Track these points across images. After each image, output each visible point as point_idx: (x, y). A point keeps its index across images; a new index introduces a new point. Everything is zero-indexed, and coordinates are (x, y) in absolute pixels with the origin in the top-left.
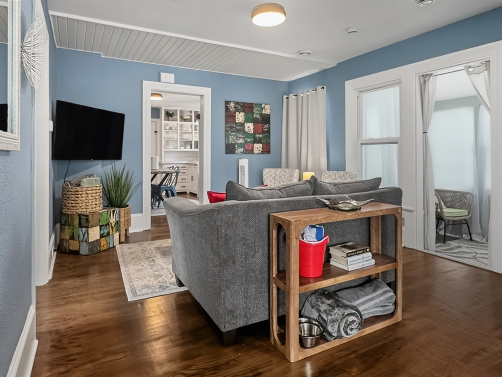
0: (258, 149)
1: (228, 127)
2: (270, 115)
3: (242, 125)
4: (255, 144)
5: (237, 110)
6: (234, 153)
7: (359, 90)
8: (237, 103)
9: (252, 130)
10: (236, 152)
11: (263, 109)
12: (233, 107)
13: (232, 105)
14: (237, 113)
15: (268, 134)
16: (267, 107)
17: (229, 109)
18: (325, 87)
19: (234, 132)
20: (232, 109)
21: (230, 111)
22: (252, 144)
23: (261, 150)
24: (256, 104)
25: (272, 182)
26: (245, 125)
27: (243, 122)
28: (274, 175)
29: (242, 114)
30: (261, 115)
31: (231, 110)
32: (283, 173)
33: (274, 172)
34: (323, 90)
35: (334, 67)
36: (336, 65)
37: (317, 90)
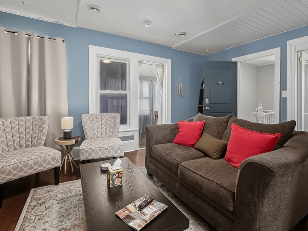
18: (65, 41)
25: (3, 136)
28: (2, 127)
33: (1, 123)
34: (63, 43)
35: (74, 27)
36: (76, 27)
37: (55, 39)
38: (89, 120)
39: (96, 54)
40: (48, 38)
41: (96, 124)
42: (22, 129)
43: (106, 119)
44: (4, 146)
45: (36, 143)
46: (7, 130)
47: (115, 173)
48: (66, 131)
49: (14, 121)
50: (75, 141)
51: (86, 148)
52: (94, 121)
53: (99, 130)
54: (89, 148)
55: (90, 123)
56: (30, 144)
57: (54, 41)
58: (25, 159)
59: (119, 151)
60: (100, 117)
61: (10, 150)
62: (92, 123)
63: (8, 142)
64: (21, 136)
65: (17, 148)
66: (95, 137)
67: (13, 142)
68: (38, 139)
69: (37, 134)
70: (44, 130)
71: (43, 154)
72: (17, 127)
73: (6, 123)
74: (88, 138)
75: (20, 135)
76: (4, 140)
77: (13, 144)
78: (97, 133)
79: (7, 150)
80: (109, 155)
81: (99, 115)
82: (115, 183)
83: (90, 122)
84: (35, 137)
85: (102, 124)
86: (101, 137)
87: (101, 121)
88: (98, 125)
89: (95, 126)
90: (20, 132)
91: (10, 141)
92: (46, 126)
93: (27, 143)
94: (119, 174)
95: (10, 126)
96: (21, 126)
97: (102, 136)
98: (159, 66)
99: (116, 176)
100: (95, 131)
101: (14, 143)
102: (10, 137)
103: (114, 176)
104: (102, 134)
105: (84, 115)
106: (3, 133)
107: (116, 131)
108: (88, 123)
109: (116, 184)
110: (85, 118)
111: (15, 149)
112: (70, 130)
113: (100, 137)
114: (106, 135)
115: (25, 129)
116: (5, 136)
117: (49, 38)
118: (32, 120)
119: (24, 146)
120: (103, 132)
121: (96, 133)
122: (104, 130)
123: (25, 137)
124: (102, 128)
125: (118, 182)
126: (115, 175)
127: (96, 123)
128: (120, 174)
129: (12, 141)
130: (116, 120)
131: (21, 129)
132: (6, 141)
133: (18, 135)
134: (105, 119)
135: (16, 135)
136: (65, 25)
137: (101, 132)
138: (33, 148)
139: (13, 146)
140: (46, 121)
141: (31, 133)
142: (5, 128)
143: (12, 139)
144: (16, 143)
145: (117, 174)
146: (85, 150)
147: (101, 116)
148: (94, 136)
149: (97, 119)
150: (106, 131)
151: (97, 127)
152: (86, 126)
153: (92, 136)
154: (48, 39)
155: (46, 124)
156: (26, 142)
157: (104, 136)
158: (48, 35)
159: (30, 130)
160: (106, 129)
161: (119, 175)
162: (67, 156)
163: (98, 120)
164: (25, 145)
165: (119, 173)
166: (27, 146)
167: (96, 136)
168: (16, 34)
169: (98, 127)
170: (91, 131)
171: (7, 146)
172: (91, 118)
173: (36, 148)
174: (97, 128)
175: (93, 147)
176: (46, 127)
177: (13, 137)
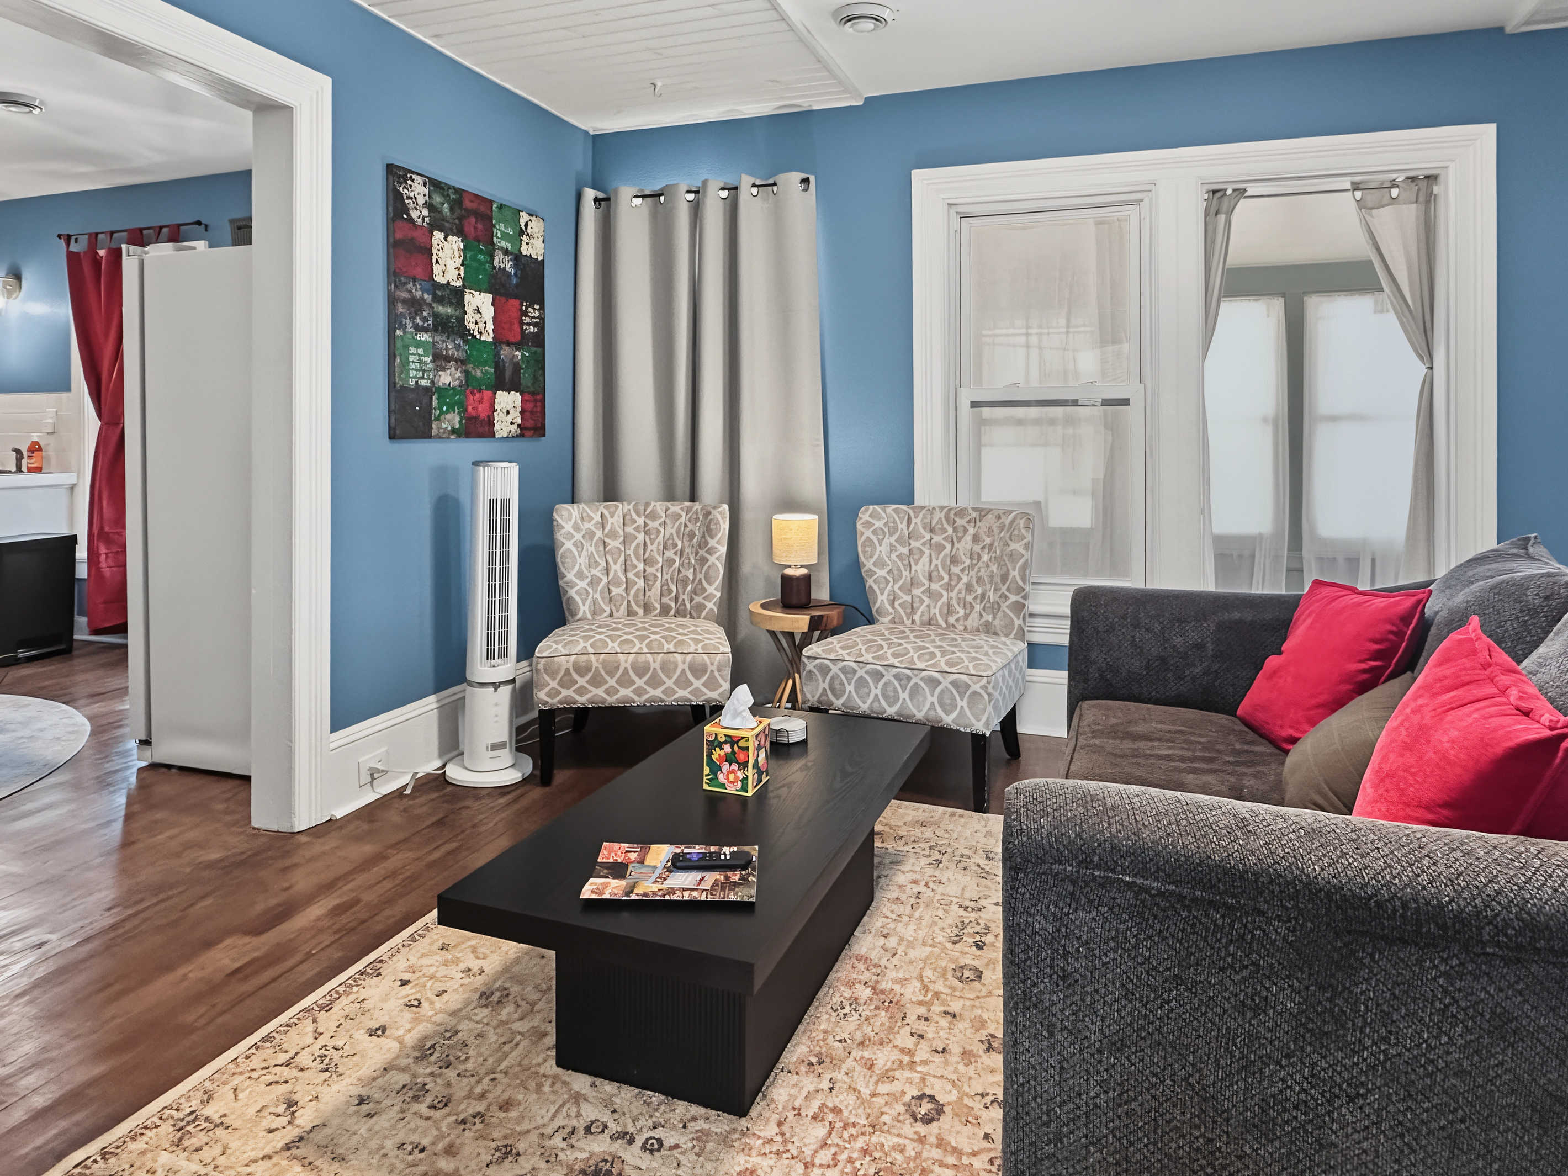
0: (510, 418)
1: (404, 302)
2: (543, 261)
3: (455, 296)
4: (499, 393)
5: (437, 223)
6: (426, 434)
7: (961, 209)
8: (435, 185)
9: (490, 326)
10: (434, 432)
11: (522, 233)
12: (421, 200)
13: (418, 191)
14: (438, 236)
15: (539, 350)
16: (536, 227)
17: (406, 211)
18: (812, 179)
19: (425, 330)
20: (419, 214)
21: (411, 220)
22: (487, 394)
23: (519, 421)
24: (501, 207)
25: (597, 564)
26: (467, 297)
27: (459, 284)
28: (599, 534)
29: (455, 243)
30: (518, 258)
31: (414, 214)
32: (641, 521)
33: (597, 518)
34: (806, 190)
35: (850, 107)
36: (861, 103)
37: (775, 184)
38: (891, 534)
39: (950, 205)
40: (754, 185)
41: (925, 559)
42: (654, 547)
43: (976, 539)
44: (598, 596)
45: (688, 606)
46: (613, 544)
47: (722, 740)
48: (789, 572)
49: (634, 516)
50: (808, 617)
51: (824, 655)
52: (917, 540)
53: (935, 586)
54: (832, 657)
55: (892, 549)
56: (673, 604)
57: (775, 188)
58: (614, 646)
59: (962, 703)
60: (946, 525)
61: (615, 614)
62: (905, 551)
63: (611, 587)
64: (650, 570)
65: (636, 614)
66: (917, 617)
67: (626, 589)
68: (694, 592)
69: (692, 570)
70: (712, 559)
71: (668, 643)
72: (641, 537)
73: (610, 520)
74: (881, 620)
75: (647, 568)
76: (599, 575)
77: (625, 595)
78: (927, 601)
79: (608, 612)
80: (915, 711)
81: (942, 515)
82: (721, 778)
83: (891, 545)
84: (685, 582)
85: (954, 560)
86: (944, 625)
87: (949, 547)
88: (934, 562)
89: (921, 568)
90: (647, 555)
91: (618, 585)
92: (718, 542)
93: (665, 600)
94: (736, 748)
95: (622, 533)
96: (652, 537)
97: (952, 620)
98: (1395, 192)
99: (722, 753)
100: (917, 592)
101: (628, 595)
102: (617, 568)
103: (717, 749)
104: (950, 611)
105: (867, 510)
106: (598, 552)
107: (1008, 602)
108: (883, 549)
109: (723, 786)
110: (868, 524)
111: (630, 613)
112: (804, 571)
113: (939, 626)
114: (966, 617)
115: (661, 548)
116: (603, 564)
117: (758, 183)
118: (684, 514)
119: (656, 609)
120: (954, 602)
121: (922, 601)
122: (960, 592)
123: (659, 575)
124: (950, 579)
125: (732, 777)
126: (721, 749)
127: (927, 552)
128: (739, 747)
129: (624, 586)
130: (1008, 545)
131: (650, 547)
132: (605, 580)
133: (641, 566)
134: (968, 538)
135: (635, 567)
136: (815, 108)
137: (944, 599)
138: (679, 620)
139: (626, 602)
140: (718, 523)
141: (677, 564)
142: (607, 536)
143: (624, 580)
144: (632, 592)
145: (726, 742)
146: (818, 661)
147: (955, 522)
148: (908, 615)
149: (932, 530)
150: (969, 598)
151: (930, 575)
152: (872, 561)
153: (902, 612)
154: (755, 190)
155: (719, 536)
156: (662, 595)
157: (957, 620)
158: (751, 175)
159: (675, 553)
160: (969, 588)
161: (733, 752)
162: (790, 682)
163: (937, 539)
164: (658, 606)
165: (737, 743)
166: (665, 611)
167: (922, 614)
168: (662, 198)
169: (934, 574)
170: (896, 587)
171: (608, 600)
172: (902, 526)
173: (686, 621)
174: (930, 579)
175: (847, 658)
176: (717, 546)
177: (625, 571)
